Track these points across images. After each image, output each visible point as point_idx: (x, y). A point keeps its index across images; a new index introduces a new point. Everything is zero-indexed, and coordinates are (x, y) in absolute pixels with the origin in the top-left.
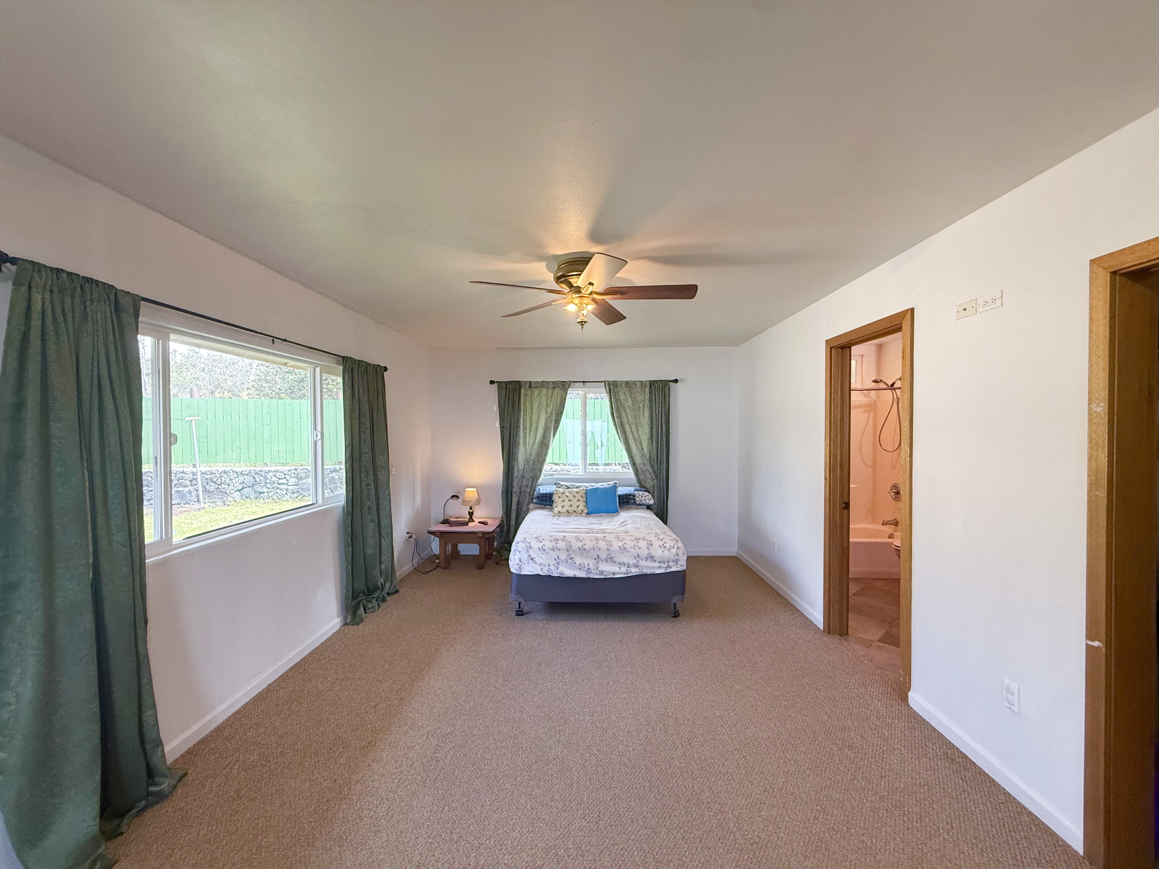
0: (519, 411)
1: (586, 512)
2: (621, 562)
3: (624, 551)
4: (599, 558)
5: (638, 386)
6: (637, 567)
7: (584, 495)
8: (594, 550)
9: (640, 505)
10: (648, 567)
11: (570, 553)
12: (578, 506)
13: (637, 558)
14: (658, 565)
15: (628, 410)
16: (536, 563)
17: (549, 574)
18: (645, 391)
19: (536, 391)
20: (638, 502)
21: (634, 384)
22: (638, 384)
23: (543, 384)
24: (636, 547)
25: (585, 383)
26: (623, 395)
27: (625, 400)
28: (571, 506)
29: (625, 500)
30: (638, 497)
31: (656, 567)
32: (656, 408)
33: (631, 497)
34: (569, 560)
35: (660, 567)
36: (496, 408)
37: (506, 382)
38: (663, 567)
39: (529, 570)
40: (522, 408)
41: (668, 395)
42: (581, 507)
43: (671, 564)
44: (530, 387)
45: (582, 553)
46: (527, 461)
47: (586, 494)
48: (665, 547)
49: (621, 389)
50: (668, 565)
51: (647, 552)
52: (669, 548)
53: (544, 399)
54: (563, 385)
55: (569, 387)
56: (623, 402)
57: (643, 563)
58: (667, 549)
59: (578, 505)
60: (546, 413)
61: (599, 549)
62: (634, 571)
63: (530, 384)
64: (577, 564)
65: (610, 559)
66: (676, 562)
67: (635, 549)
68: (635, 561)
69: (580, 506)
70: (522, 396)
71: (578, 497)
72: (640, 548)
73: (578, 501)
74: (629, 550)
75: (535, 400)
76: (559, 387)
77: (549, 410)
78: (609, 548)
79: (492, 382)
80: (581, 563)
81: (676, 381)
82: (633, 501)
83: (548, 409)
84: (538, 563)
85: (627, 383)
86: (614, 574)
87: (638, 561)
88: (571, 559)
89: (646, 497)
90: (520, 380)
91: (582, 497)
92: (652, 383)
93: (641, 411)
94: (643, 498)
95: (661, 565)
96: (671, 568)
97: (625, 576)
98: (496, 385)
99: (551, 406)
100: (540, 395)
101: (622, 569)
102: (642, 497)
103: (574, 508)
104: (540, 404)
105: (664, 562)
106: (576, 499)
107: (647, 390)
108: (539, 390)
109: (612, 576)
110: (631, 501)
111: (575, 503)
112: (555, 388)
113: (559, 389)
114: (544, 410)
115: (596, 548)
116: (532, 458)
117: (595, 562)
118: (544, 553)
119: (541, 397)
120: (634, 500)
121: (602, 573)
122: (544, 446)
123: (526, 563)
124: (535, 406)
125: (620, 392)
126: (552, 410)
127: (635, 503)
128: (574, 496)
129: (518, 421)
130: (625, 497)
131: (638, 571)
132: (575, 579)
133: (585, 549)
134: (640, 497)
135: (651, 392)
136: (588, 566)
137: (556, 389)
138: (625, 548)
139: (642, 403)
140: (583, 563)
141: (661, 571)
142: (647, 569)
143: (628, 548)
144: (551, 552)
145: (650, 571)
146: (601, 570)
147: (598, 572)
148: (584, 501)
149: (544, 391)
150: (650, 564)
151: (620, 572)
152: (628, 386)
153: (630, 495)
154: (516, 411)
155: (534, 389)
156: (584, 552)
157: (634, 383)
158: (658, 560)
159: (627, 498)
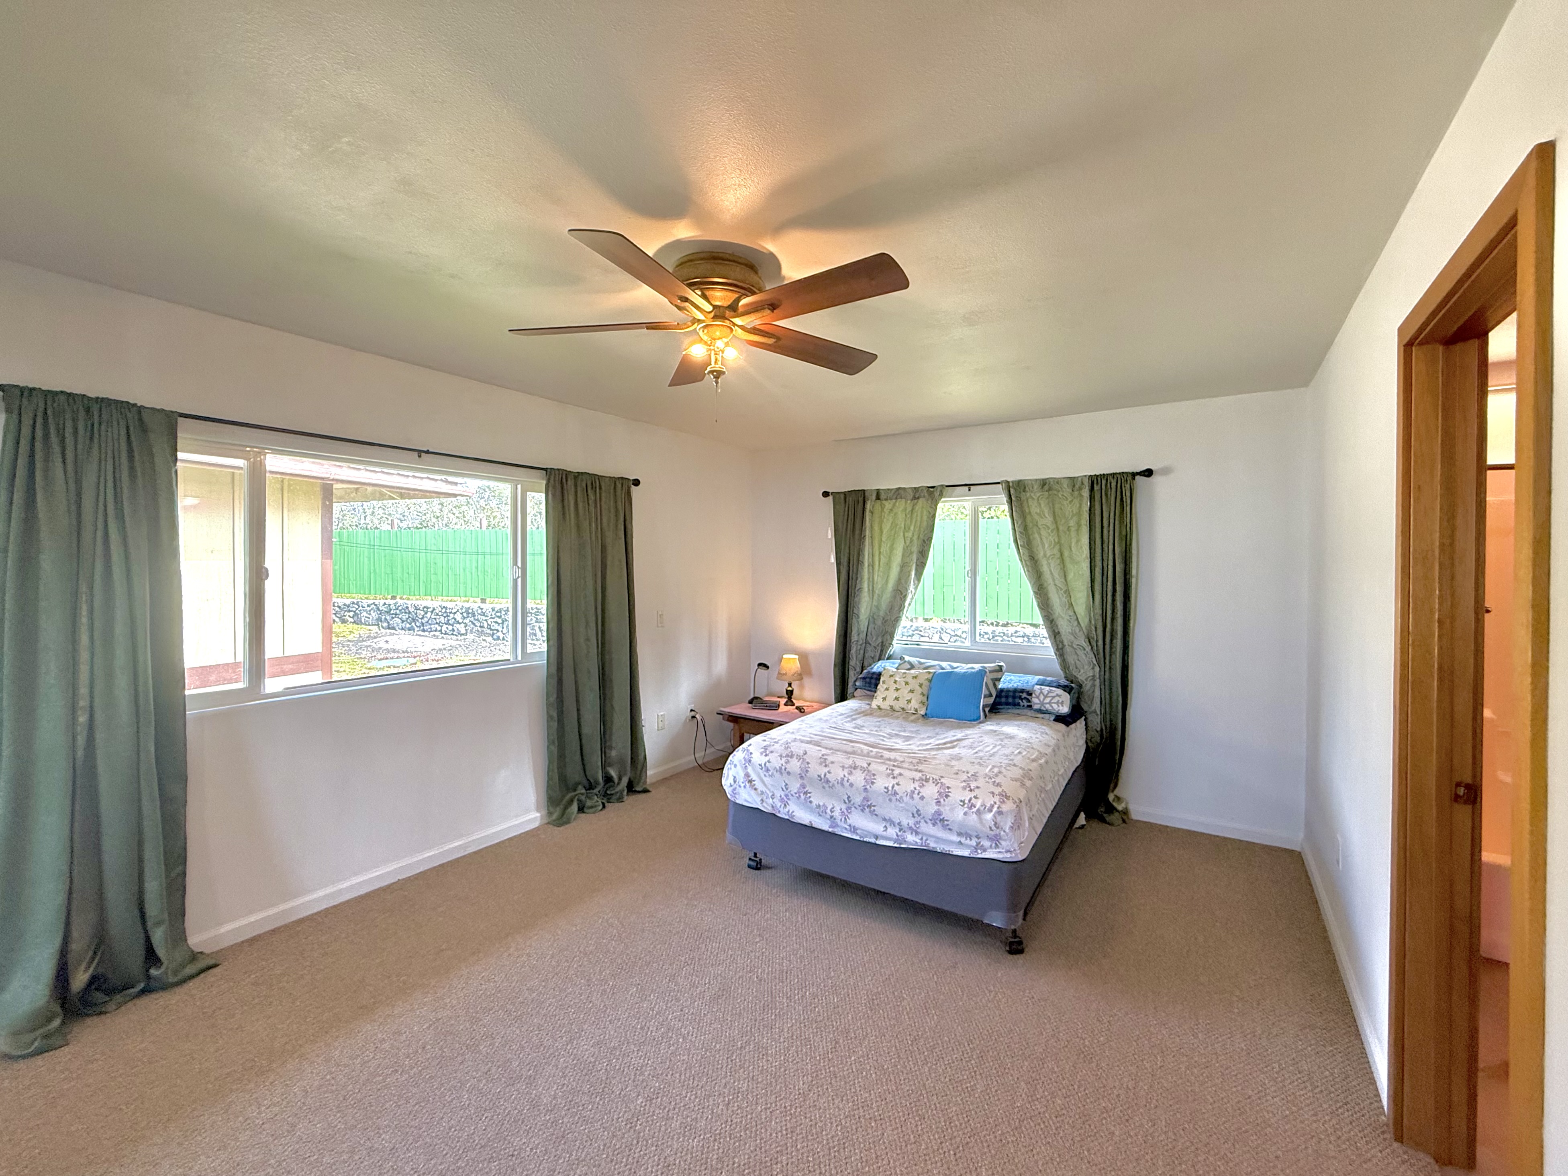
0: (862, 538)
1: (923, 712)
2: (887, 818)
3: (894, 798)
4: (850, 801)
5: (1065, 486)
6: (917, 833)
7: (926, 683)
8: (842, 784)
9: (1040, 711)
10: (938, 839)
11: (805, 782)
12: (909, 701)
13: (916, 815)
14: (958, 839)
15: (1043, 533)
16: (755, 789)
17: (774, 812)
18: (1081, 496)
19: (888, 505)
20: (1036, 707)
21: (1057, 483)
22: (1065, 484)
23: (898, 493)
24: (915, 796)
25: (972, 487)
26: (1037, 507)
27: (1039, 514)
28: (897, 699)
29: (1010, 700)
30: (1038, 697)
31: (951, 842)
32: (1102, 527)
33: (1024, 695)
34: (802, 795)
35: (960, 843)
36: (830, 534)
37: (845, 493)
38: (968, 846)
39: (746, 797)
40: (868, 533)
41: (1129, 502)
42: (914, 704)
43: (986, 843)
44: (878, 498)
45: (824, 787)
46: (872, 619)
47: (930, 681)
48: (974, 806)
49: (1032, 494)
50: (978, 844)
51: (936, 808)
52: (978, 810)
53: (901, 516)
54: (931, 494)
55: (941, 495)
56: (1036, 517)
57: (927, 828)
58: (974, 810)
59: (909, 698)
60: (905, 542)
61: (851, 785)
62: (912, 841)
63: (878, 494)
64: (814, 804)
65: (867, 807)
66: (996, 840)
67: (912, 798)
68: (911, 822)
69: (913, 701)
70: (867, 514)
71: (914, 684)
72: (922, 798)
73: (912, 691)
74: (901, 797)
75: (885, 520)
76: (924, 497)
77: (909, 535)
78: (868, 787)
79: (826, 494)
80: (821, 804)
81: (1148, 473)
82: (1026, 704)
83: (906, 535)
84: (759, 791)
85: (1044, 484)
86: (877, 837)
87: (918, 823)
88: (806, 793)
89: (1054, 697)
90: (865, 489)
91: (921, 685)
92: (1094, 481)
93: (1073, 534)
94: (1047, 700)
95: (963, 840)
96: (985, 850)
97: (896, 845)
98: (831, 498)
99: (912, 528)
100: (895, 511)
101: (889, 830)
102: (1046, 697)
103: (902, 703)
104: (894, 525)
105: (969, 836)
106: (909, 688)
107: (1086, 493)
108: (892, 503)
109: (873, 840)
110: (1022, 704)
111: (905, 694)
112: (918, 498)
113: (924, 499)
114: (902, 534)
115: (845, 783)
116: (882, 613)
117: (844, 807)
118: (767, 774)
119: (896, 514)
120: (1029, 701)
121: (854, 830)
122: (900, 594)
123: (742, 785)
124: (886, 527)
125: (1030, 500)
126: (913, 536)
127: (1030, 706)
128: (907, 683)
129: (860, 552)
130: (1011, 694)
131: (918, 841)
132: (811, 828)
133: (828, 781)
134: (1042, 697)
135: (1092, 498)
136: (832, 812)
137: (921, 501)
138: (896, 793)
139: (1075, 518)
140: (824, 805)
141: (966, 853)
142: (936, 842)
143: (900, 795)
144: (777, 775)
145: (942, 846)
146: (853, 825)
147: (848, 827)
148: (923, 694)
149: (901, 504)
150: (937, 831)
151: (888, 837)
152: (1046, 487)
153: (1022, 691)
154: (857, 537)
155: (884, 502)
156: (826, 786)
157: (1058, 481)
158: (955, 828)
159: (1014, 697)
